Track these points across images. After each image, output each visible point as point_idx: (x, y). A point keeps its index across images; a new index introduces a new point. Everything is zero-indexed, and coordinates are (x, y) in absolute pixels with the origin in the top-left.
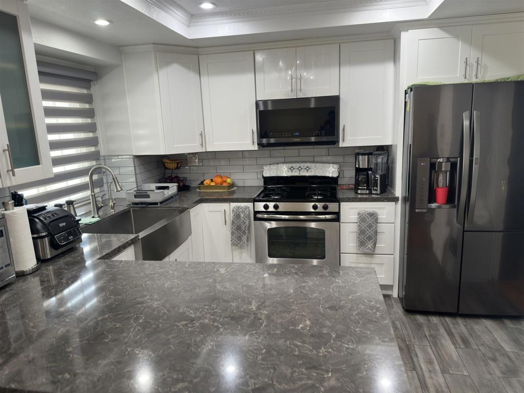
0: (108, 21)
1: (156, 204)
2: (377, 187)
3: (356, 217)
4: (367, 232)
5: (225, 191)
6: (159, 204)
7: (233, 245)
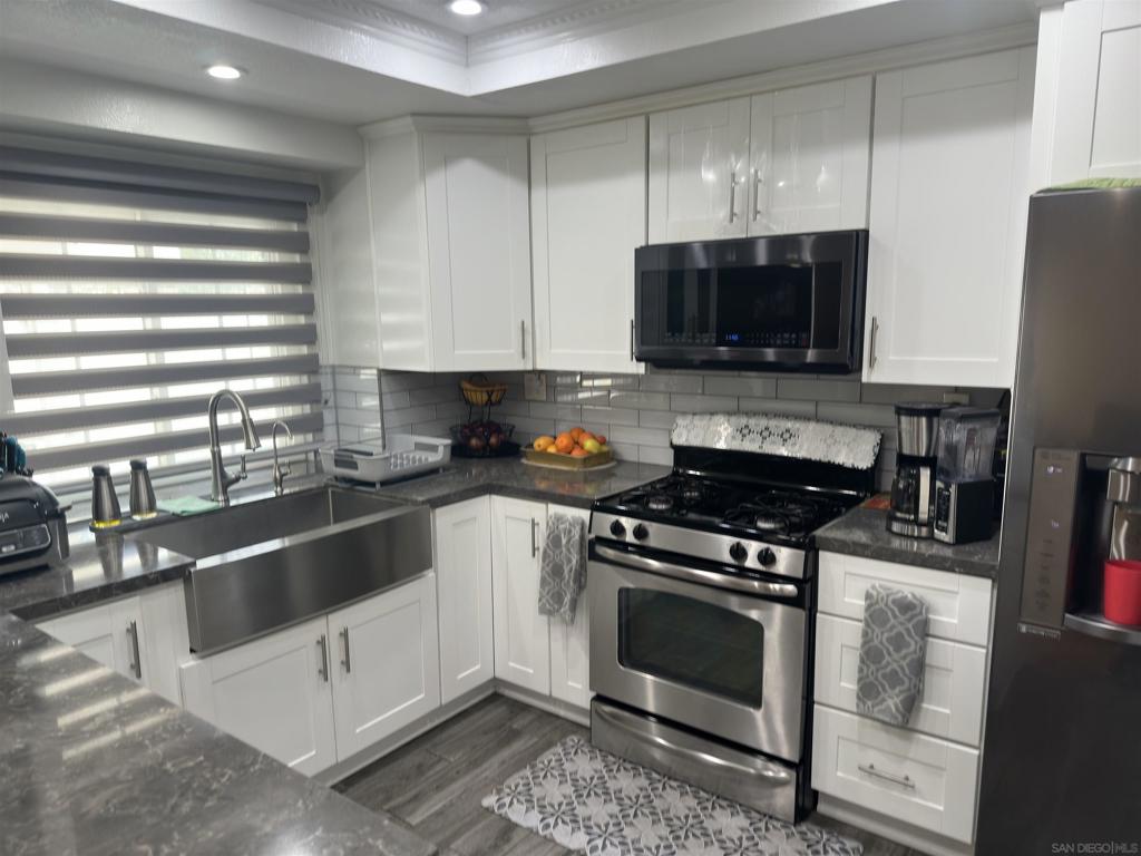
0: (238, 68)
1: (372, 484)
2: (946, 520)
3: (862, 603)
4: (887, 658)
5: (575, 469)
6: (378, 486)
7: (542, 610)
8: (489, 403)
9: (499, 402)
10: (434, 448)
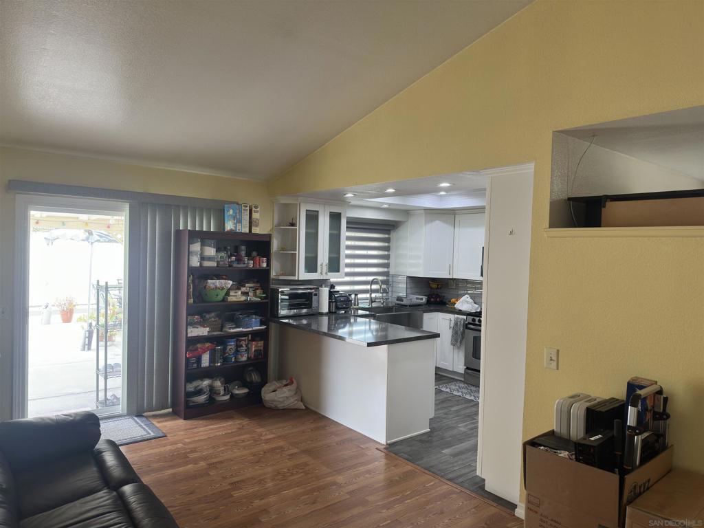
6: (408, 306)
7: (452, 344)
8: (438, 288)
9: (441, 288)
10: (422, 299)
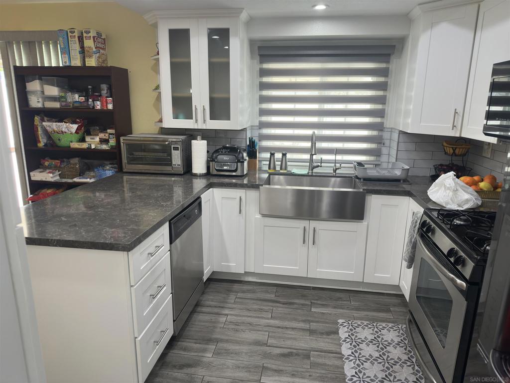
0: (326, 5)
8: (454, 154)
